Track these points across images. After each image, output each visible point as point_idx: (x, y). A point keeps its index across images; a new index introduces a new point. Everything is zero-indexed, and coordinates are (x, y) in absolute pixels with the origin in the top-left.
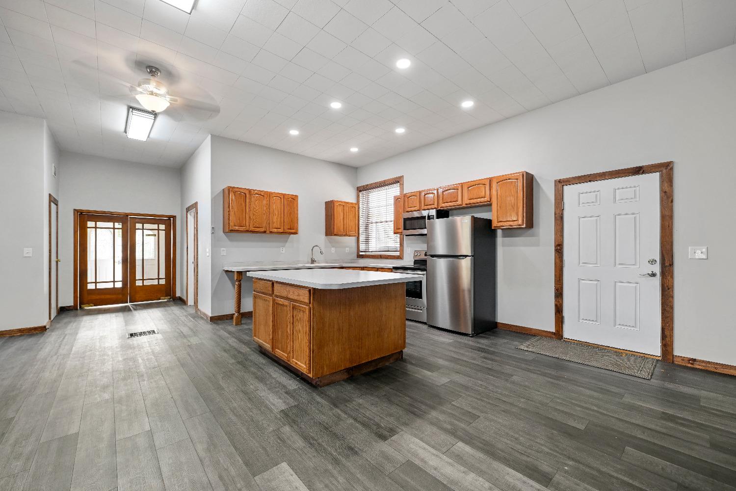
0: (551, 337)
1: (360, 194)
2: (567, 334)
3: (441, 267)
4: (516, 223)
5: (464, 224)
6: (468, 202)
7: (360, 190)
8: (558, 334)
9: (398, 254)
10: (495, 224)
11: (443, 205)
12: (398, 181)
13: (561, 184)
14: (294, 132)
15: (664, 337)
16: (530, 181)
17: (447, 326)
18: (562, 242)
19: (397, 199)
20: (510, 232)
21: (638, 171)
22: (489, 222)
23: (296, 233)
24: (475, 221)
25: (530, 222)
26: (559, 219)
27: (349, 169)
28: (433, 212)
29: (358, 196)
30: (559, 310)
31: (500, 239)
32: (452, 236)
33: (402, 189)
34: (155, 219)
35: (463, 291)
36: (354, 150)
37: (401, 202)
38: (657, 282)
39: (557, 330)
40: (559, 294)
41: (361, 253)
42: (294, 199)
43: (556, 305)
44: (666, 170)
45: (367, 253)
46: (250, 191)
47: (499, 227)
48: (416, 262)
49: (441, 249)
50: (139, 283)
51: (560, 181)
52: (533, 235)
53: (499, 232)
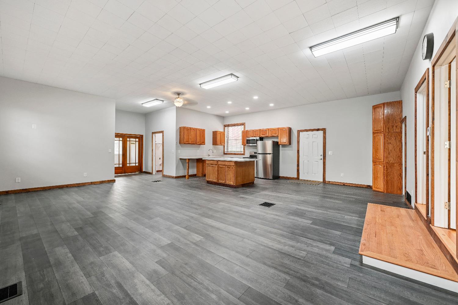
0: (296, 179)
1: (225, 128)
2: (300, 178)
3: (260, 157)
4: (286, 143)
5: (269, 143)
6: (271, 135)
7: (225, 126)
8: (298, 178)
9: (243, 153)
10: (279, 143)
11: (262, 136)
12: (243, 124)
13: (299, 132)
14: (209, 107)
15: (323, 176)
16: (290, 130)
17: (262, 177)
18: (299, 149)
19: (243, 132)
20: (284, 146)
21: (318, 130)
22: (278, 142)
23: (205, 144)
24: (273, 142)
25: (290, 143)
26: (298, 142)
27: (222, 117)
28: (258, 138)
29: (224, 129)
30: (298, 171)
31: (281, 148)
32: (264, 147)
33: (245, 128)
34: (135, 137)
35: (268, 165)
36: (227, 112)
37: (245, 133)
38: (322, 161)
39: (297, 177)
40: (298, 165)
41: (225, 153)
42: (203, 131)
43: (297, 169)
44: (324, 130)
45: (228, 153)
46: (190, 128)
47: (280, 144)
48: (251, 156)
49: (260, 151)
50: (128, 165)
51: (299, 131)
52: (291, 147)
53: (281, 146)
